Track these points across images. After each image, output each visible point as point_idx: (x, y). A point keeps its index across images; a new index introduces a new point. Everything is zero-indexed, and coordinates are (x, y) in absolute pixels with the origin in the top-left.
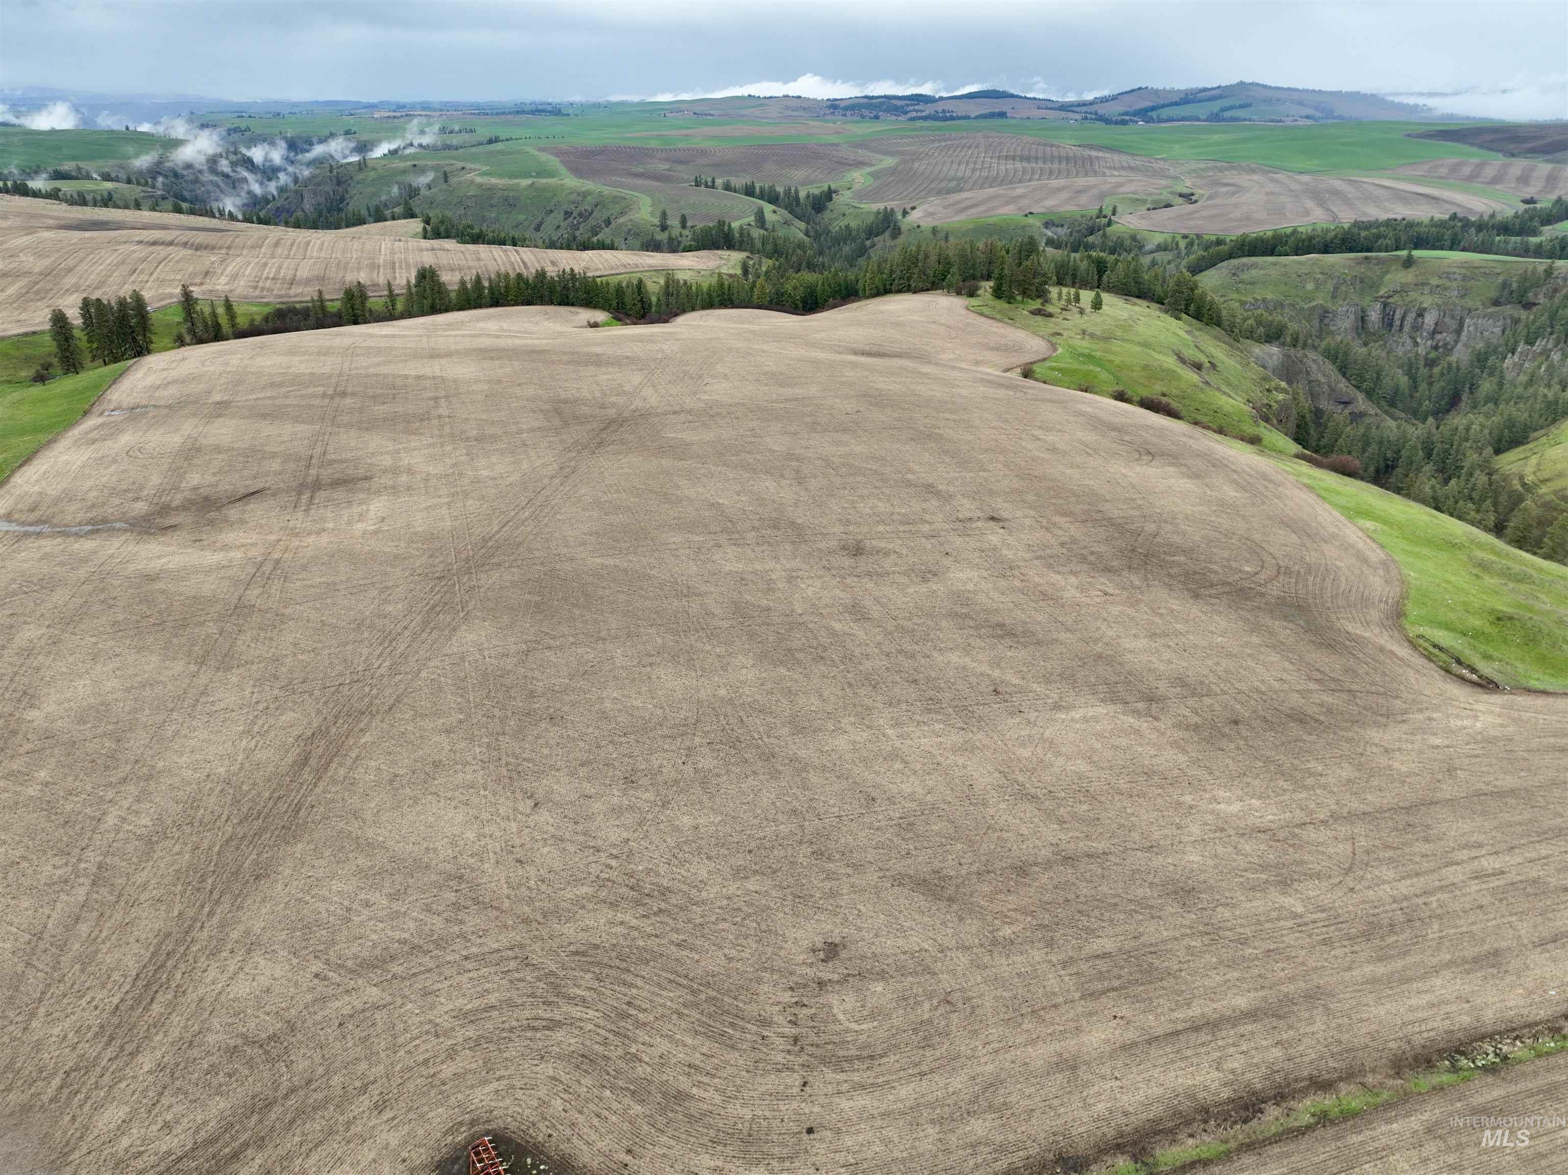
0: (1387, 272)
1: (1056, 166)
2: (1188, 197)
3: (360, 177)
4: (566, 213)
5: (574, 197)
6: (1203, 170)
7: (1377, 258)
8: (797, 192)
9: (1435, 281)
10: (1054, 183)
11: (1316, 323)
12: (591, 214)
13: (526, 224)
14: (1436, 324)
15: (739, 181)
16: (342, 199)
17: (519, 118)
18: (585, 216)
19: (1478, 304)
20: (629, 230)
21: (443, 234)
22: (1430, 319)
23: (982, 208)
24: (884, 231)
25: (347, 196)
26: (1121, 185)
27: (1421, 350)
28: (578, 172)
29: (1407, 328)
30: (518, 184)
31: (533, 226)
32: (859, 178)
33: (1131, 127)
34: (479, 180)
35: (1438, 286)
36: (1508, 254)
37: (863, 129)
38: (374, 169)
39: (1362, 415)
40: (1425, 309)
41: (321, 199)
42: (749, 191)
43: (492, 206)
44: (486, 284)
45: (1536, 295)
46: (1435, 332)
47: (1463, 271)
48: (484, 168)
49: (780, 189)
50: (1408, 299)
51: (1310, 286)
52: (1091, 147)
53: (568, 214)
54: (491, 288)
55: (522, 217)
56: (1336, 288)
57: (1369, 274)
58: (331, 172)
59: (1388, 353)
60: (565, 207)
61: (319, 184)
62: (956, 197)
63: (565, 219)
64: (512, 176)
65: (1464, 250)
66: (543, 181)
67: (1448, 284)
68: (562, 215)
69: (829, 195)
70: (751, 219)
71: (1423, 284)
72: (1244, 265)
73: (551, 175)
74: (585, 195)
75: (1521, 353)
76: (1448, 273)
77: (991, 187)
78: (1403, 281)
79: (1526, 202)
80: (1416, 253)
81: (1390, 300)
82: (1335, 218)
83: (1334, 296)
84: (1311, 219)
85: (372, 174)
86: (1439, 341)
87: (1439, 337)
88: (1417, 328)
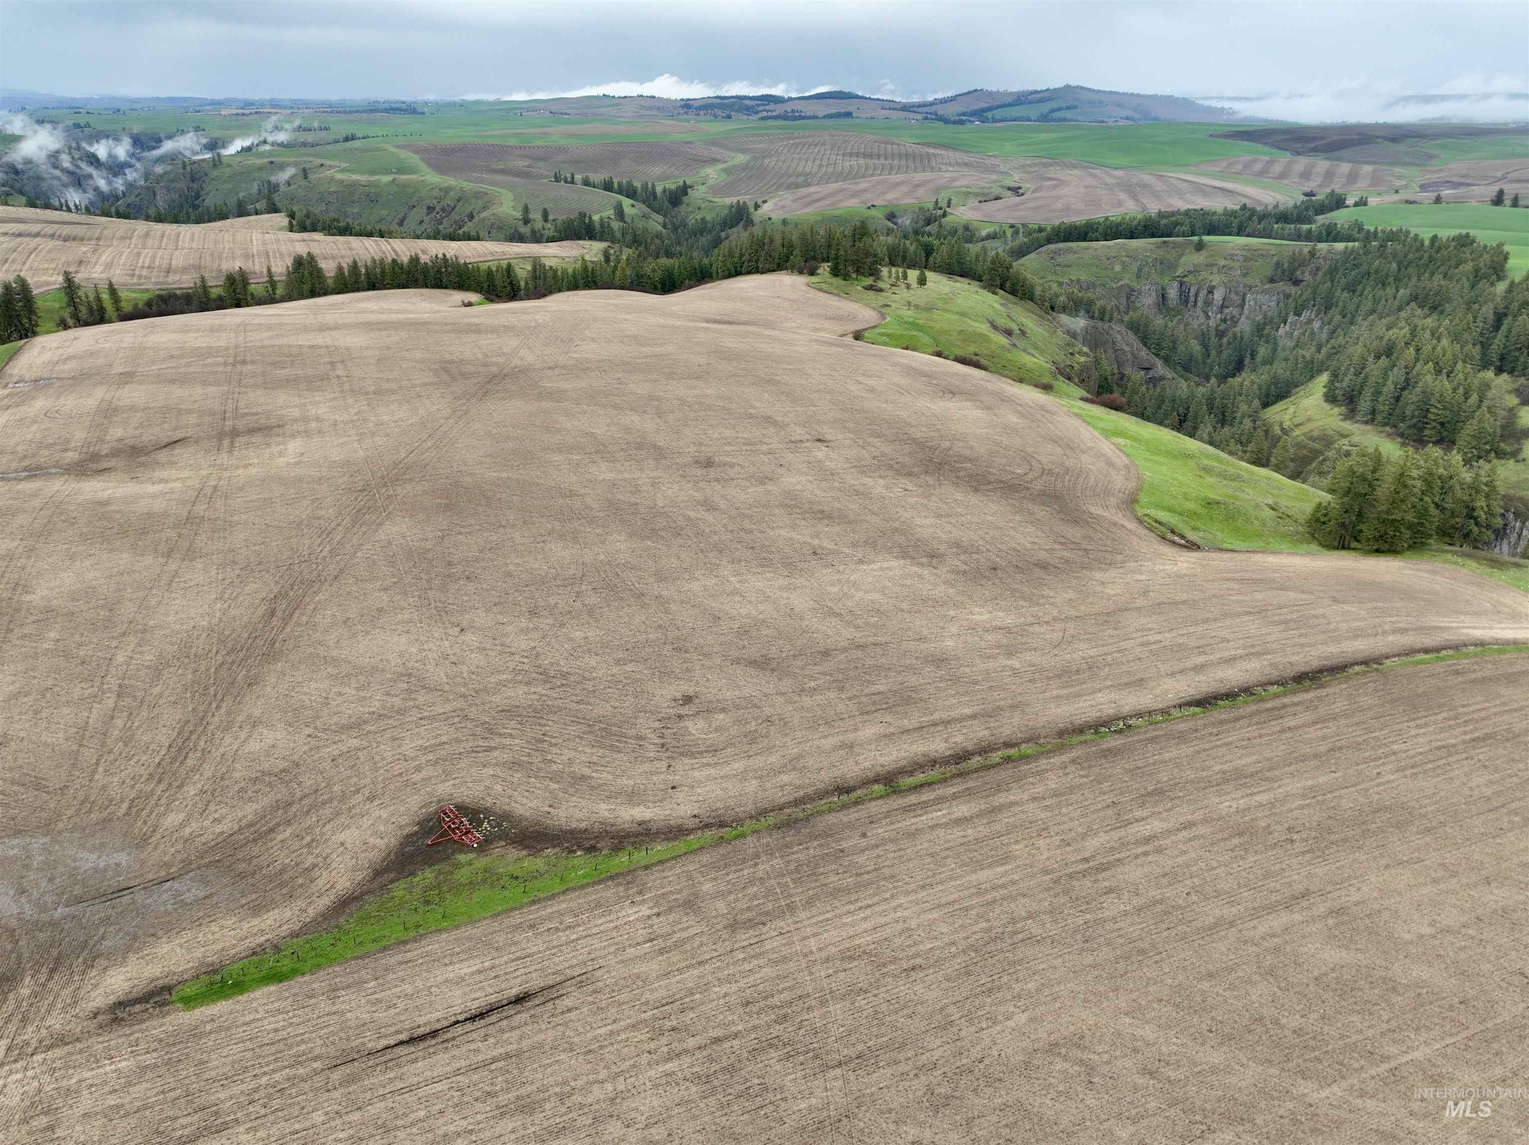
0: (1181, 256)
1: (896, 162)
2: (1016, 191)
3: (214, 173)
4: (429, 208)
5: (436, 193)
6: (1030, 166)
7: (1174, 243)
8: (653, 186)
9: (1222, 263)
10: (894, 178)
11: (1123, 300)
12: (453, 209)
13: (390, 219)
14: (1224, 299)
15: (597, 177)
16: (198, 196)
17: (372, 116)
18: (448, 211)
19: (1258, 282)
20: (493, 224)
21: (309, 228)
22: (1218, 295)
23: (828, 202)
24: (737, 224)
25: (202, 193)
26: (954, 180)
27: (1212, 323)
28: (439, 169)
29: (1200, 304)
30: (380, 181)
31: (396, 221)
32: (712, 173)
33: (968, 126)
34: (339, 176)
35: (1224, 267)
36: (1284, 239)
37: (716, 128)
38: (229, 166)
39: (1161, 378)
40: (1214, 287)
41: (175, 196)
42: (608, 187)
43: (353, 202)
44: (363, 271)
45: (1303, 273)
46: (1223, 307)
47: (1244, 253)
48: (344, 165)
49: (637, 184)
50: (1201, 278)
51: (1118, 268)
52: (929, 145)
53: (430, 209)
54: (367, 274)
55: (384, 213)
56: (1140, 270)
57: (1168, 256)
58: (184, 168)
59: (1186, 325)
60: (428, 202)
61: (172, 181)
62: (804, 191)
63: (428, 214)
64: (373, 172)
65: (1248, 235)
66: (404, 177)
67: (1233, 264)
68: (425, 210)
69: (684, 190)
70: (611, 213)
71: (1212, 265)
72: (1061, 249)
73: (411, 171)
74: (447, 190)
75: (1291, 323)
76: (1232, 255)
77: (836, 182)
78: (1196, 262)
79: (1306, 194)
80: (1206, 238)
81: (1185, 279)
82: (1144, 208)
83: (1138, 277)
84: (1122, 210)
85: (228, 170)
86: (1227, 314)
87: (1226, 311)
88: (1208, 303)
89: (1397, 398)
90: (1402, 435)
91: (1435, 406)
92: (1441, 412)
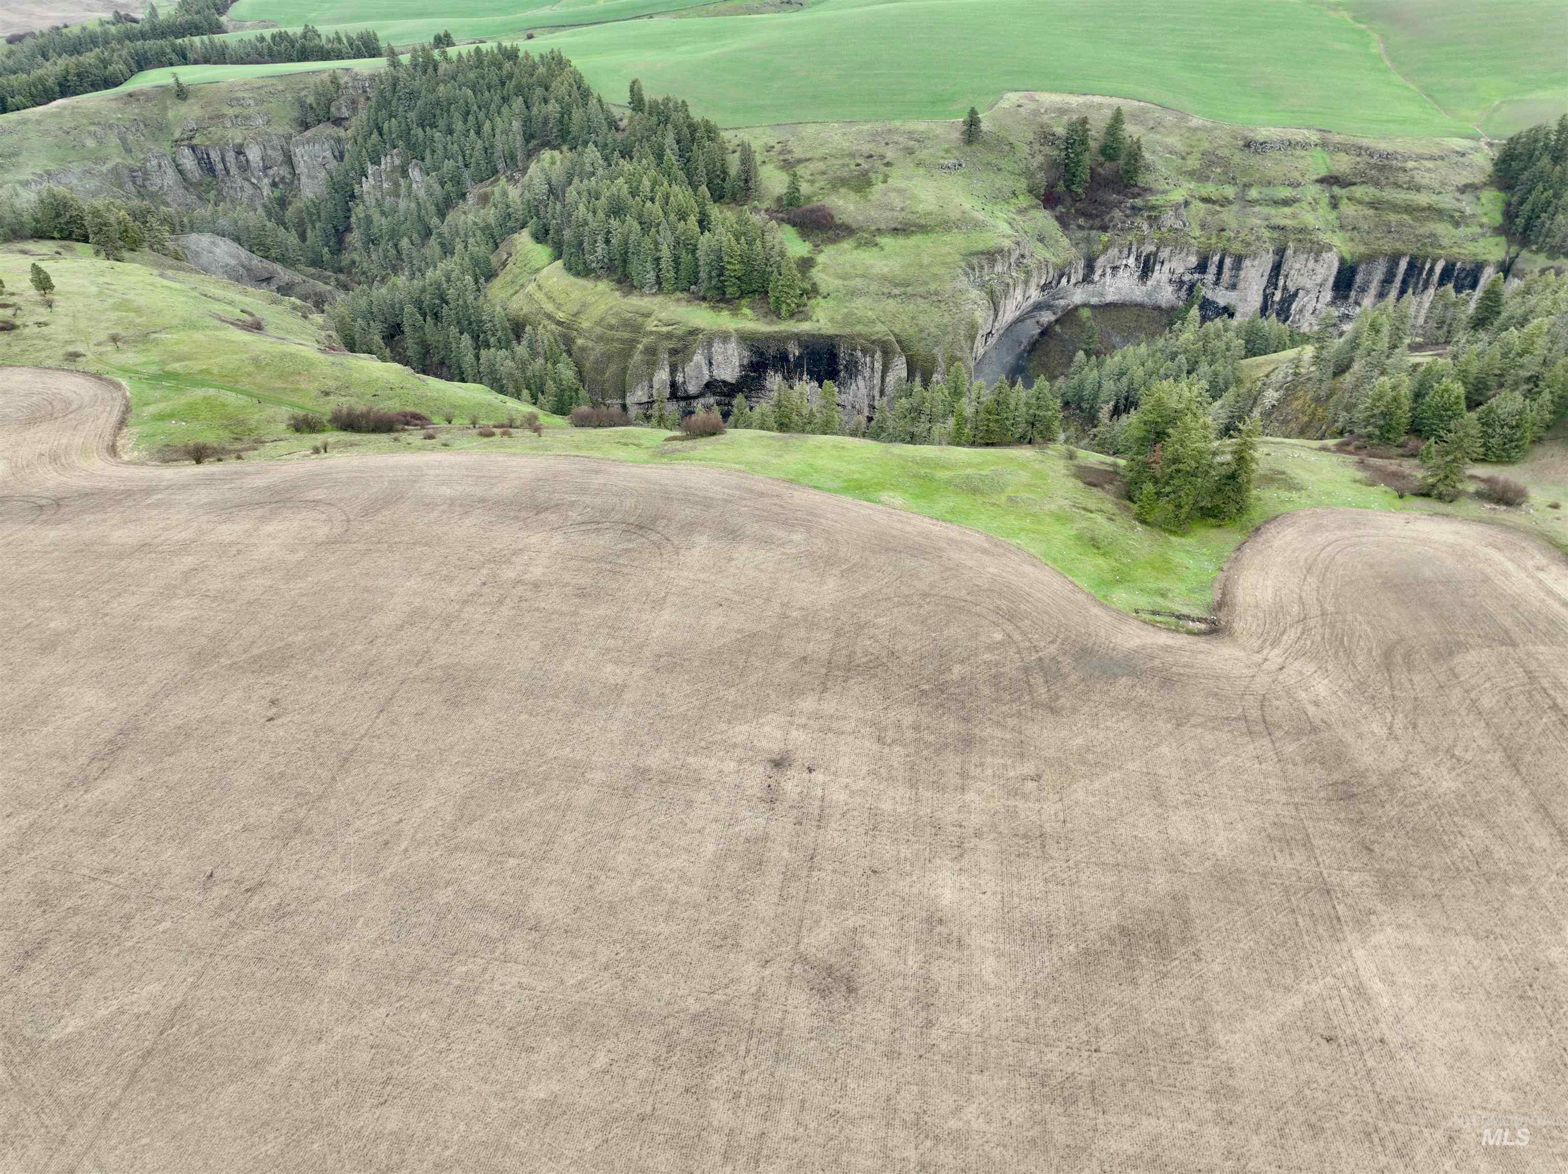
0: (166, 110)
9: (230, 112)
14: (263, 159)
19: (291, 130)
22: (252, 155)
29: (233, 171)
35: (236, 117)
40: (241, 145)
45: (339, 109)
46: (266, 168)
47: (250, 94)
50: (214, 136)
57: (148, 114)
67: (246, 112)
71: (217, 116)
75: (373, 174)
76: (237, 99)
78: (191, 116)
81: (195, 142)
83: (129, 151)
86: (273, 176)
87: (271, 172)
88: (245, 167)
89: (676, 260)
90: (704, 299)
91: (729, 263)
92: (737, 267)
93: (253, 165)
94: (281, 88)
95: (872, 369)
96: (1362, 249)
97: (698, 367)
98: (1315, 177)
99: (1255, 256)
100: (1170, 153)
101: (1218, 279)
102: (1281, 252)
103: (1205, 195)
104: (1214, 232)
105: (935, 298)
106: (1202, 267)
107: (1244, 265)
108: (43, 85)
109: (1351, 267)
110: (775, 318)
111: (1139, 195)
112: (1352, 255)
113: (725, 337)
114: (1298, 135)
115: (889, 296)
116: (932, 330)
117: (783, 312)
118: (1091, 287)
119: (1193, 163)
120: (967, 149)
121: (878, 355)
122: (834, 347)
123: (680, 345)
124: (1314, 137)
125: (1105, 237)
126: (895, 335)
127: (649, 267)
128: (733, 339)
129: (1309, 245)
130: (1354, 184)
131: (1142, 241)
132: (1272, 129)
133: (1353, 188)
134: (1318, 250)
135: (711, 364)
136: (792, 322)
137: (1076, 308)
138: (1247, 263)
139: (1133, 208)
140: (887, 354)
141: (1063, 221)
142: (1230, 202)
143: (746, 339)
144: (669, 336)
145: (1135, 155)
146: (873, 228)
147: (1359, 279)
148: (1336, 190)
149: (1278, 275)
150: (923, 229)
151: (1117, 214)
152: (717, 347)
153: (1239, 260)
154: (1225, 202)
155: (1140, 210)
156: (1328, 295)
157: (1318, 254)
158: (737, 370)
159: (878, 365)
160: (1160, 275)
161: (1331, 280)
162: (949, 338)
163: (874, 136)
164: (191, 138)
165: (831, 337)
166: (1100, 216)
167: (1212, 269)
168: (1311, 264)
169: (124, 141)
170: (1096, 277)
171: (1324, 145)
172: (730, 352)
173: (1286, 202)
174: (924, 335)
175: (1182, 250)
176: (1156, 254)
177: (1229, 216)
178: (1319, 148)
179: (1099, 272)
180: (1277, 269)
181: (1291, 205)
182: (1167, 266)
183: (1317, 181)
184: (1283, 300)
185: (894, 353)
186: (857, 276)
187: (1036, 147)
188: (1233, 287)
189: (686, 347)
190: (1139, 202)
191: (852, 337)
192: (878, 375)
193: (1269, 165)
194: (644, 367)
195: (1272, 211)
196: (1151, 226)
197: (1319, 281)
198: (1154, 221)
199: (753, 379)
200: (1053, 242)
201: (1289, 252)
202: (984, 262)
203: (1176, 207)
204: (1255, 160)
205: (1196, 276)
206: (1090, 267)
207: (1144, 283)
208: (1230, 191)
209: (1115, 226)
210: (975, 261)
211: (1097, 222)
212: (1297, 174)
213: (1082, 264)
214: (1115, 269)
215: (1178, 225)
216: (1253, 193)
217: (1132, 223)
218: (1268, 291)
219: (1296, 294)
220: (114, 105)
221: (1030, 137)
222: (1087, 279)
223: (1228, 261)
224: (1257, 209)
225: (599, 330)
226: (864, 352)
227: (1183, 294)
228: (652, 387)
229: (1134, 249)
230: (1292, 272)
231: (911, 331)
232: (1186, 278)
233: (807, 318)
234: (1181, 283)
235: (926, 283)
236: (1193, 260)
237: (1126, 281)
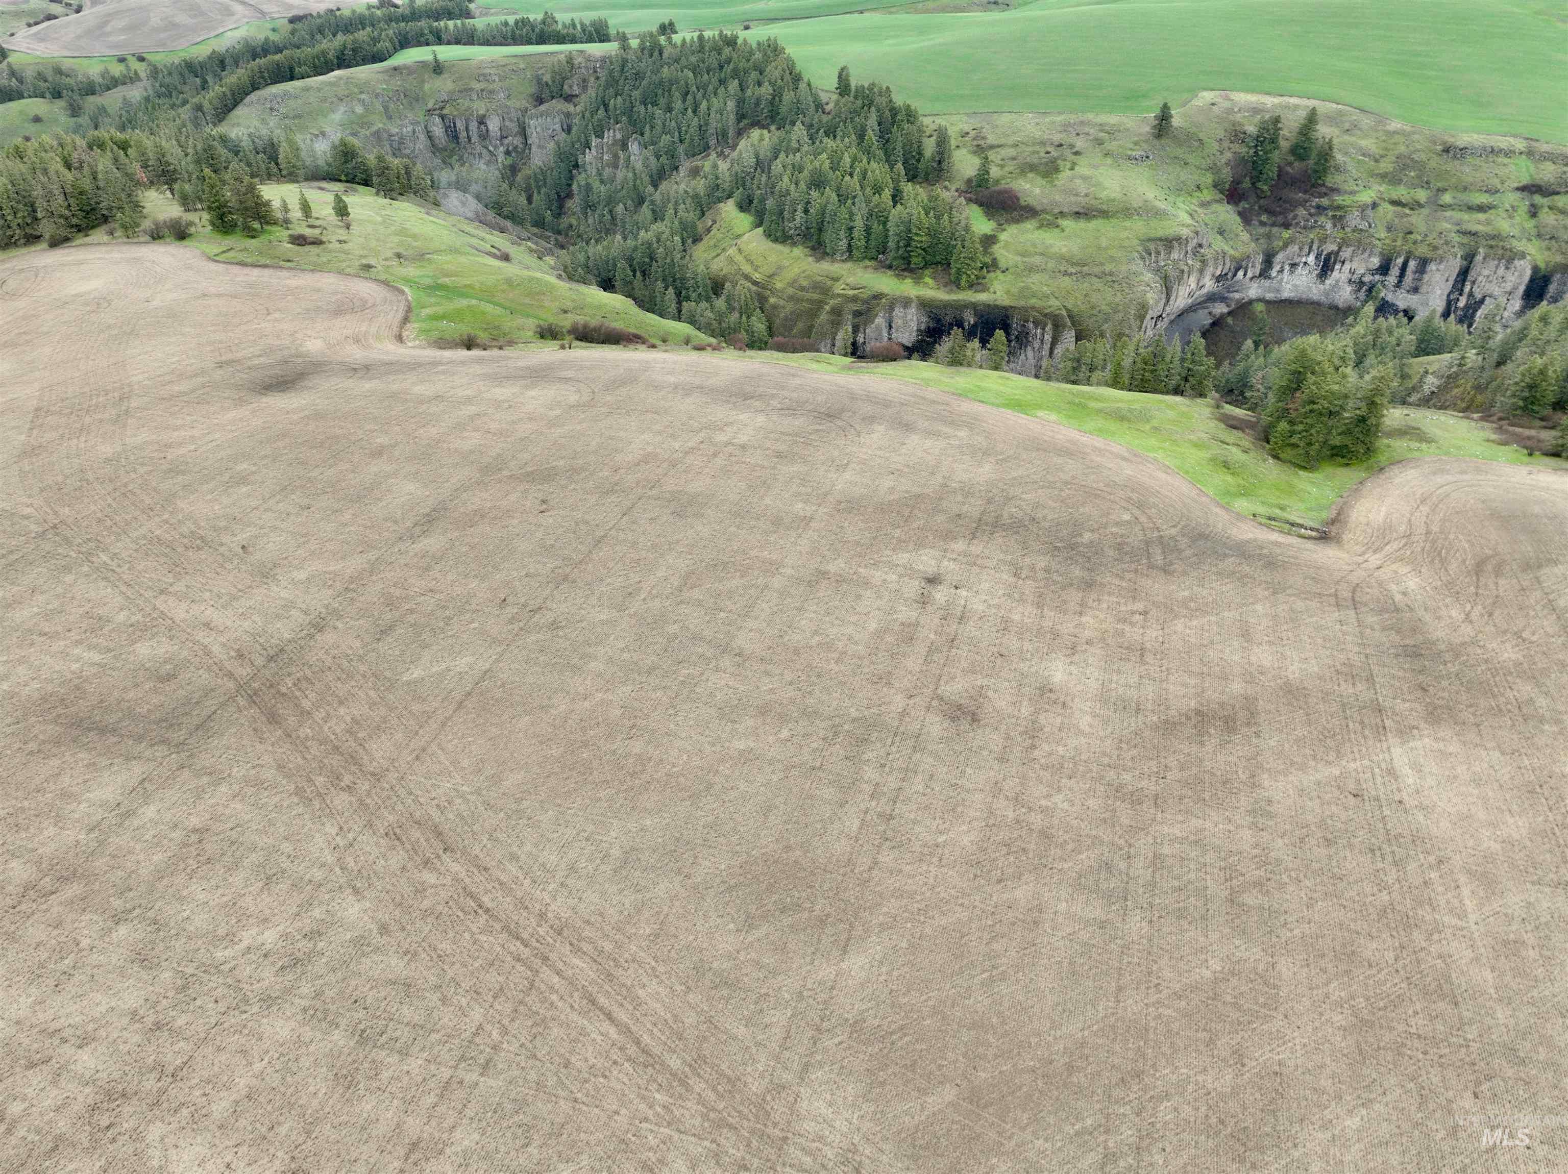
7: (406, 68)
9: (477, 86)
14: (501, 129)
19: (527, 104)
22: (492, 125)
27: (498, 159)
29: (475, 139)
35: (482, 90)
40: (484, 116)
45: (571, 87)
46: (503, 137)
50: (461, 108)
51: (359, 109)
57: (408, 86)
67: (491, 87)
71: (466, 90)
72: (275, 96)
75: (596, 147)
76: (484, 75)
81: (445, 112)
83: (389, 117)
86: (508, 145)
87: (506, 141)
88: (484, 136)
89: (868, 230)
90: (890, 267)
91: (917, 234)
92: (924, 239)
93: (492, 134)
94: (522, 66)
95: (1042, 341)
96: (1559, 259)
97: (878, 328)
98: (1516, 185)
99: (1441, 260)
100: (1364, 155)
101: (1400, 282)
102: (1469, 258)
103: (1395, 197)
104: (1401, 235)
105: (1109, 279)
106: (1384, 269)
107: (1428, 268)
108: (325, 57)
109: (1544, 276)
110: (955, 288)
111: (1326, 194)
112: (1547, 264)
113: (906, 302)
114: (1503, 143)
115: (1066, 273)
116: (1103, 307)
117: (963, 283)
118: (1267, 283)
119: (1386, 166)
120: (1156, 142)
121: (1049, 327)
122: (1008, 317)
123: (864, 308)
124: (1520, 145)
125: (1286, 234)
126: (1068, 310)
127: (842, 234)
128: (913, 305)
129: (1500, 252)
130: (1558, 193)
131: (1323, 240)
132: (1476, 136)
133: (1556, 197)
134: (1509, 257)
135: (890, 327)
136: (970, 293)
137: (1251, 302)
138: (1432, 267)
139: (1318, 207)
140: (1058, 327)
141: (1245, 216)
142: (1421, 206)
143: (925, 305)
144: (854, 299)
145: (1326, 155)
146: (1056, 211)
147: (1552, 288)
148: (1538, 199)
149: (1464, 281)
150: (1104, 214)
151: (1301, 212)
152: (898, 312)
153: (1423, 264)
154: (1416, 205)
155: (1325, 209)
156: (1517, 304)
157: (1510, 261)
158: (914, 334)
159: (1048, 337)
160: (1339, 275)
161: (1522, 288)
162: (1120, 316)
163: (1066, 127)
164: (442, 108)
165: (1006, 308)
166: (1283, 213)
167: (1395, 271)
168: (1501, 271)
169: (386, 109)
170: (1274, 273)
171: (1530, 153)
172: (909, 317)
173: (1481, 209)
174: (1094, 312)
175: (1364, 250)
176: (1337, 253)
177: (1418, 220)
178: (1524, 157)
179: (1277, 268)
180: (1464, 274)
181: (1485, 212)
182: (1347, 266)
183: (1518, 189)
184: (1467, 307)
185: (1064, 326)
186: (1036, 253)
187: (1226, 144)
188: (1415, 290)
189: (869, 310)
190: (1325, 201)
191: (1025, 309)
192: (1047, 347)
193: (1466, 171)
194: (828, 327)
195: (1466, 216)
196: (1335, 226)
197: (1508, 289)
198: (1338, 221)
199: (928, 343)
200: (1232, 236)
201: (1479, 258)
202: (1161, 249)
203: (1363, 208)
204: (1451, 166)
205: (1377, 277)
206: (1268, 262)
207: (1323, 282)
208: (1422, 195)
209: (1297, 224)
210: (1152, 246)
211: (1280, 219)
212: (1496, 182)
213: (1260, 258)
214: (1294, 266)
215: (1364, 225)
216: (1447, 198)
217: (1316, 222)
218: (1452, 297)
219: (1482, 301)
220: (381, 77)
221: (1221, 134)
222: (1264, 274)
223: (1412, 264)
224: (1448, 214)
225: (791, 291)
226: (1036, 324)
227: (1362, 295)
228: (834, 345)
229: (1315, 247)
230: (1480, 279)
231: (1083, 308)
232: (1367, 279)
233: (985, 289)
234: (1361, 283)
235: (1102, 264)
236: (1375, 261)
237: (1304, 279)
